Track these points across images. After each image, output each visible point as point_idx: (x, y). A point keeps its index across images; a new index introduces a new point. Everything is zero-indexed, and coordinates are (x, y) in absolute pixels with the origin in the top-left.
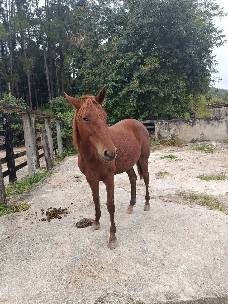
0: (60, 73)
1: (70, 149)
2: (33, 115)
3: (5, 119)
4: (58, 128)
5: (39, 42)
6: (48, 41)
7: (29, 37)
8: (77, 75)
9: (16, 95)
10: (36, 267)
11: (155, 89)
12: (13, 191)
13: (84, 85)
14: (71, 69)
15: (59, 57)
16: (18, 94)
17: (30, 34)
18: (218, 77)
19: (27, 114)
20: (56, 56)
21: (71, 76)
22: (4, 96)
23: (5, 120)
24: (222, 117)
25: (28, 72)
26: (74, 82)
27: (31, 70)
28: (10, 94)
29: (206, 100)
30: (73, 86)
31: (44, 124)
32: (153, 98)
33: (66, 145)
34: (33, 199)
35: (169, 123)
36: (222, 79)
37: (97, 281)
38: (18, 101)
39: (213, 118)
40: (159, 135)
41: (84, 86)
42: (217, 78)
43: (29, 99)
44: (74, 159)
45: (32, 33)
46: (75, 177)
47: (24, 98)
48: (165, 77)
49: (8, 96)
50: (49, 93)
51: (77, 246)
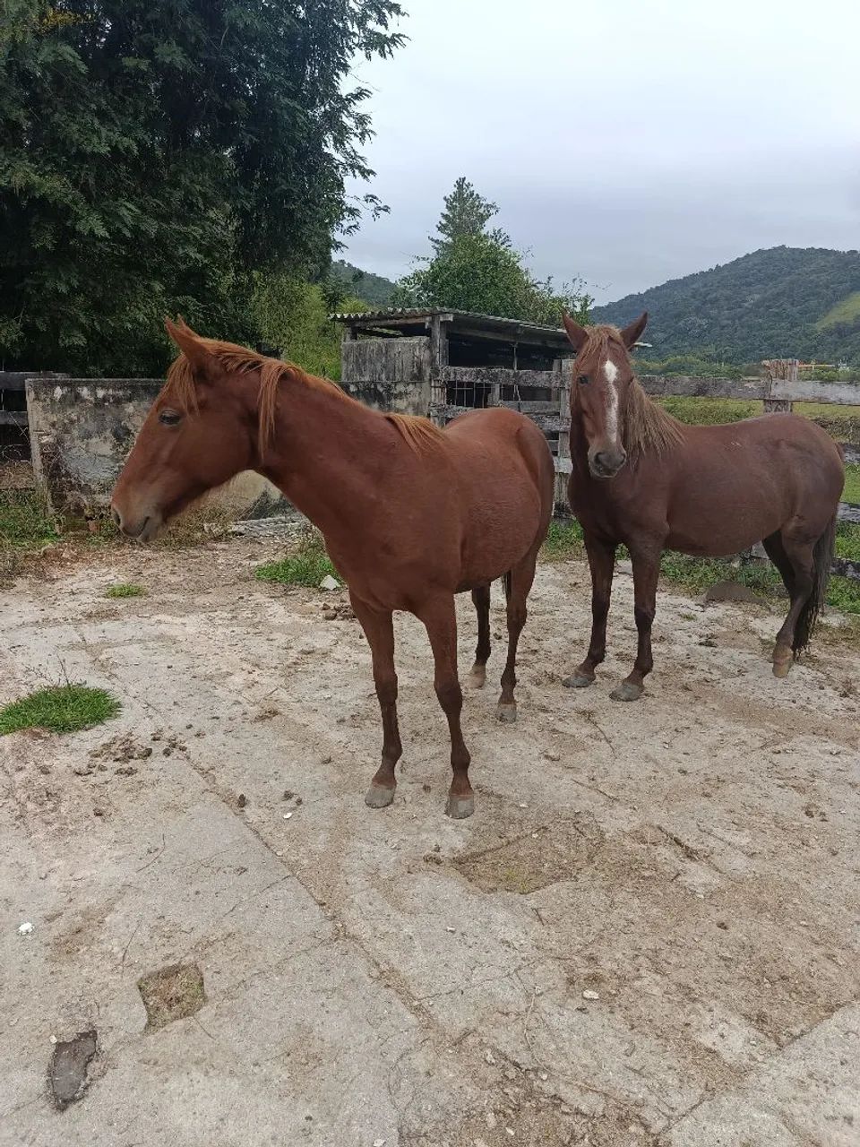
11: (54, 186)
18: (375, 198)
24: (400, 388)
29: (324, 302)
32: (46, 241)
35: (118, 401)
36: (386, 209)
39: (361, 389)
40: (55, 470)
42: (366, 200)
48: (116, 137)
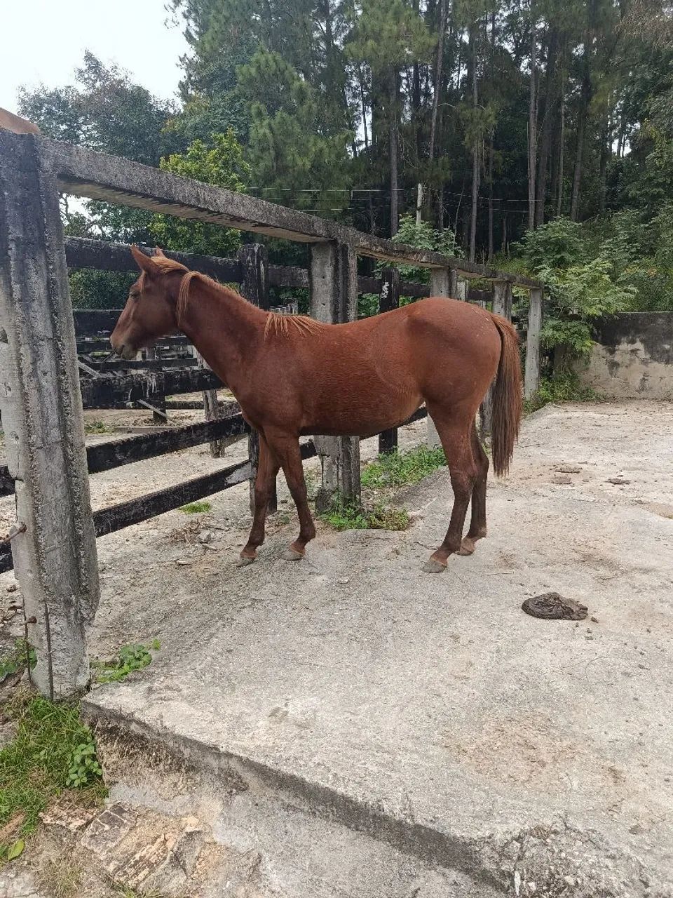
0: (572, 143)
1: (562, 381)
2: (462, 274)
3: (387, 284)
4: (535, 317)
5: (521, 50)
6: (549, 43)
7: (493, 39)
8: (632, 146)
9: (437, 219)
10: (390, 678)
12: (383, 476)
13: (652, 175)
14: (613, 127)
15: (578, 90)
16: (442, 217)
17: (499, 29)
19: (445, 272)
20: (571, 86)
21: (611, 149)
22: (404, 223)
23: (387, 287)
25: (477, 149)
26: (619, 168)
27: (487, 142)
28: (419, 215)
30: (613, 181)
31: (492, 303)
33: (551, 370)
34: (423, 507)
37: (544, 777)
38: (437, 236)
41: (650, 179)
43: (470, 230)
44: (569, 415)
45: (504, 25)
46: (559, 469)
47: (455, 227)
49: (414, 222)
50: (530, 208)
51: (513, 661)
